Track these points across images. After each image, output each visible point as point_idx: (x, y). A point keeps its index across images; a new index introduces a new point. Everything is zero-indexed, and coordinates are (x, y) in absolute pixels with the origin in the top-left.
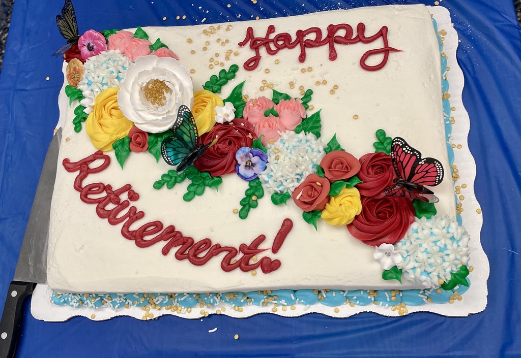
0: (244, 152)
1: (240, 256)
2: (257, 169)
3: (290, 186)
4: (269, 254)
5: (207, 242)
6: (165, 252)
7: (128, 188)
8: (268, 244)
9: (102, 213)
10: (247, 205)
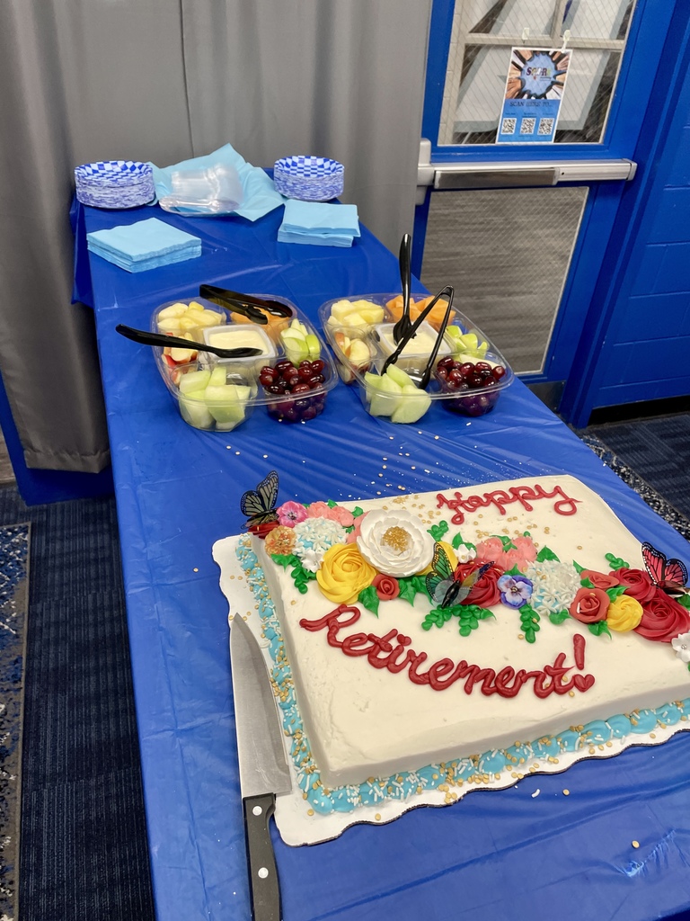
0: (507, 579)
1: (548, 680)
2: (524, 594)
3: (566, 602)
4: (575, 671)
5: (508, 671)
6: (468, 690)
7: (393, 633)
8: (570, 662)
9: (376, 663)
10: (529, 629)
